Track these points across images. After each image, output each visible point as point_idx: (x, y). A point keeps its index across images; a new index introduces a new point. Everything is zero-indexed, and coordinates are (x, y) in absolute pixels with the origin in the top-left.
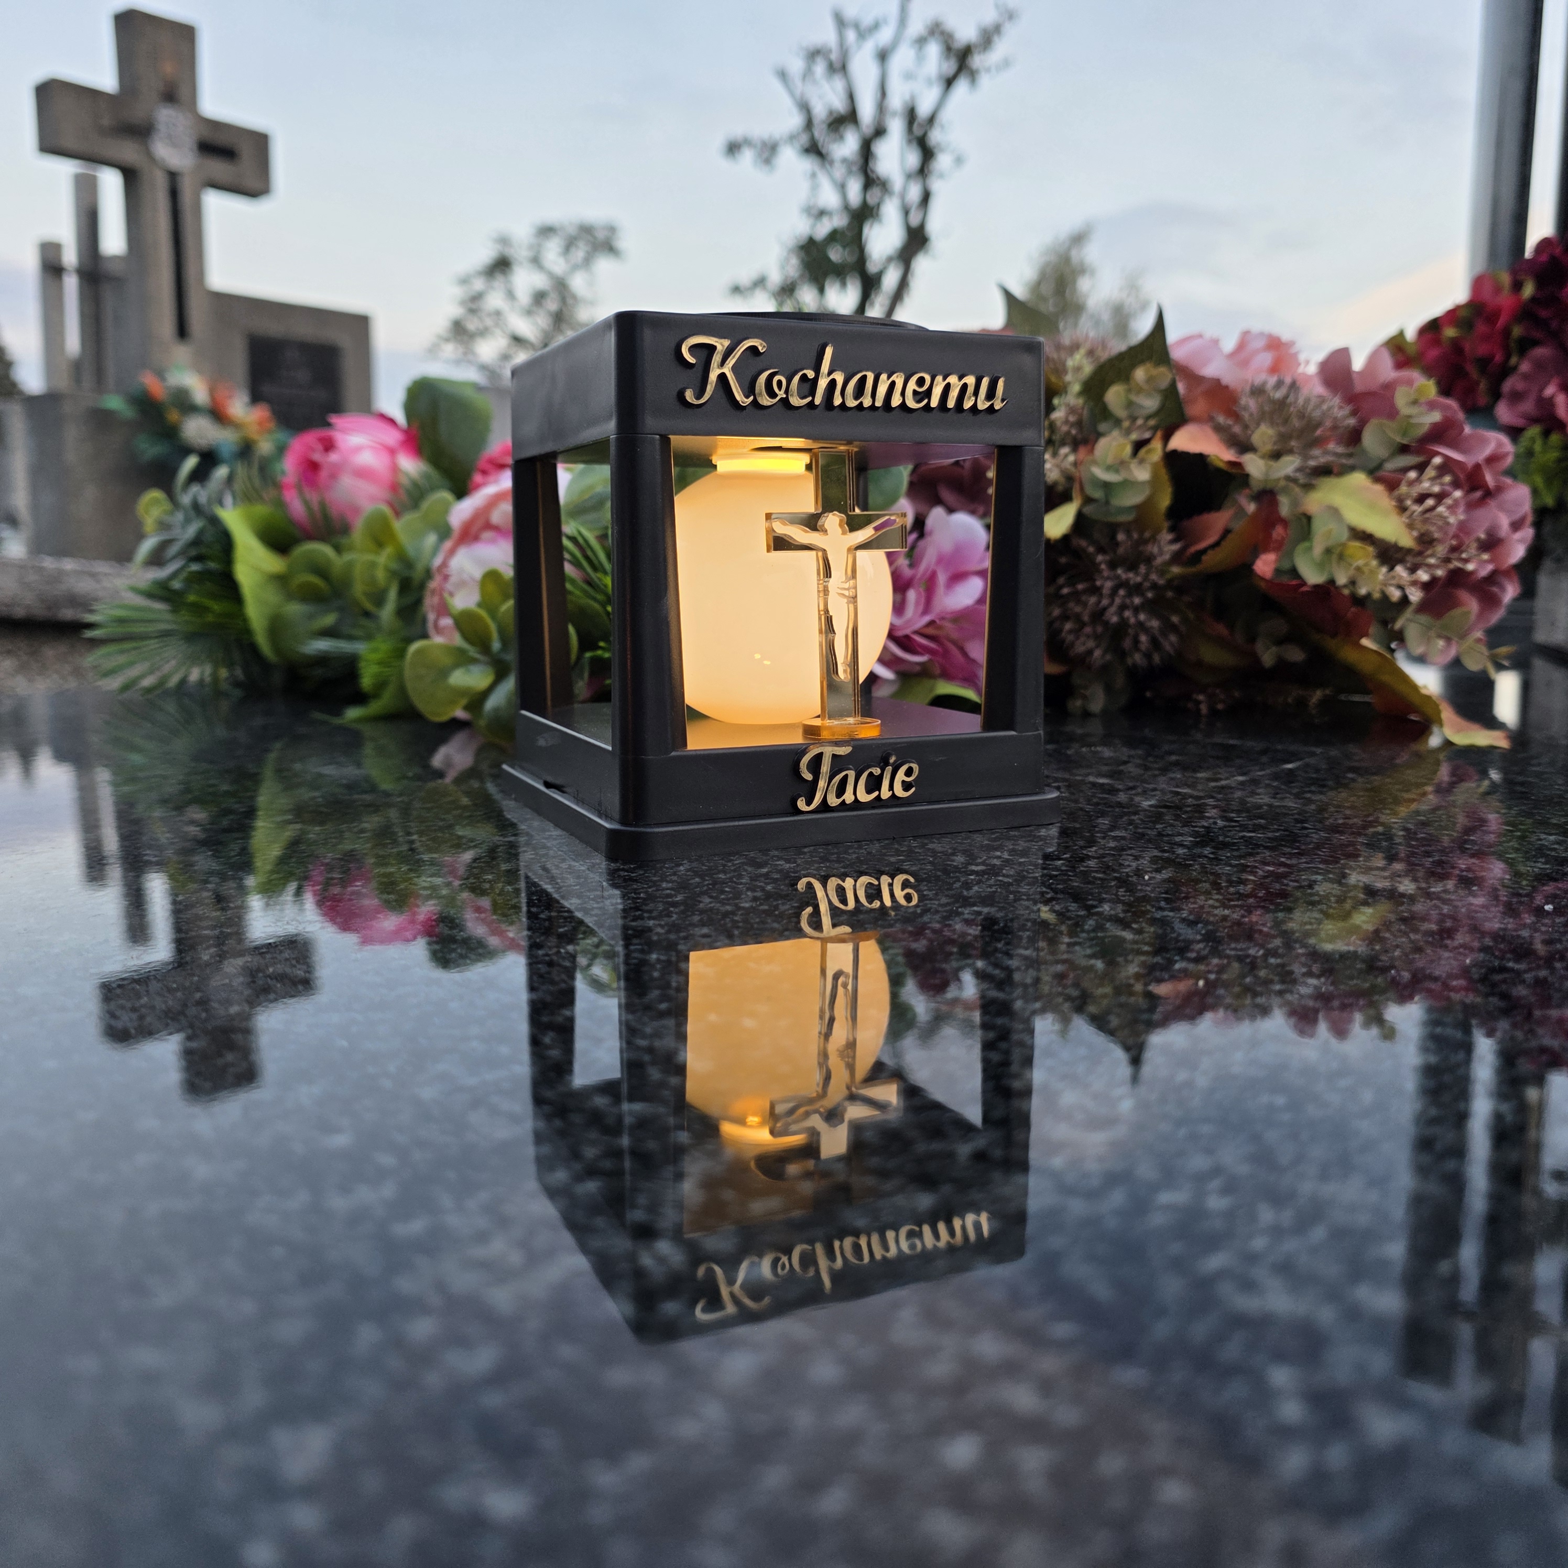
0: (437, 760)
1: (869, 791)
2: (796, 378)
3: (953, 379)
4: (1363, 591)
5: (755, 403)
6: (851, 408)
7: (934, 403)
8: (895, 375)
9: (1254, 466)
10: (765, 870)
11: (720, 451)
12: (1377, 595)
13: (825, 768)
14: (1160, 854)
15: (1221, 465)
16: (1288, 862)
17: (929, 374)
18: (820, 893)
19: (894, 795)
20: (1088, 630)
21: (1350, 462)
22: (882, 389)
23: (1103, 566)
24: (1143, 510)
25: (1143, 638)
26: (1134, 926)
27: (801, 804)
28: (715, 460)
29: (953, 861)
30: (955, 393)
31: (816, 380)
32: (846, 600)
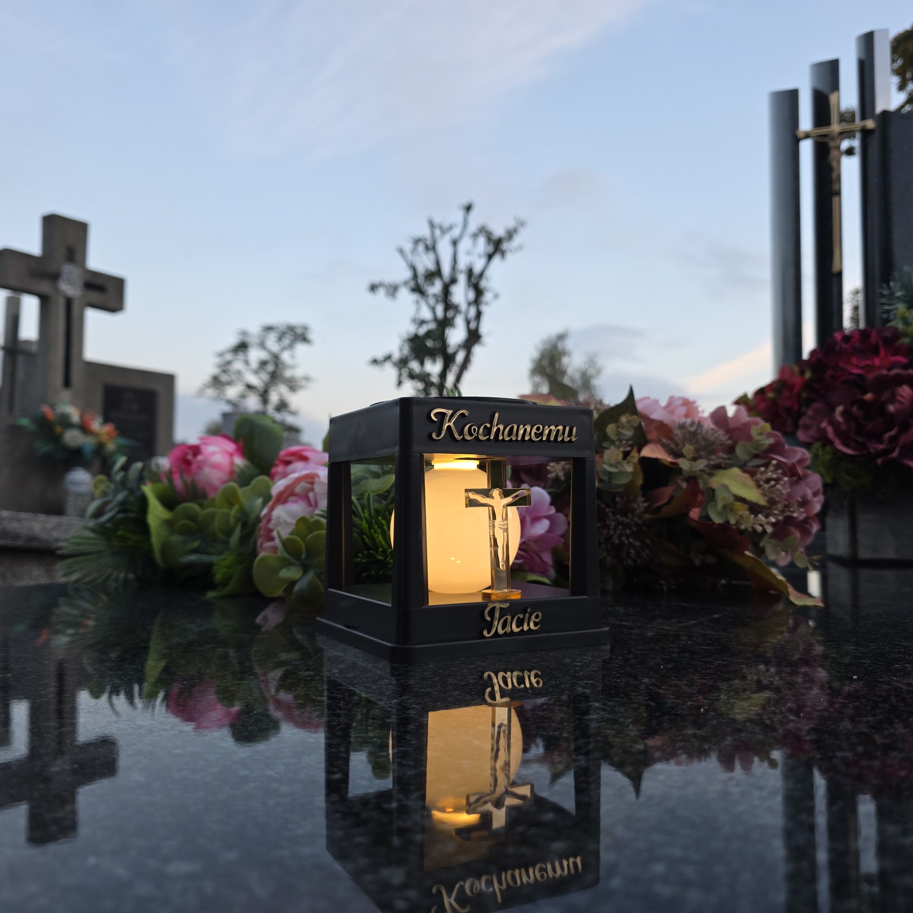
0: (259, 620)
2: (482, 427)
3: (553, 427)
4: (743, 527)
5: (463, 438)
6: (506, 441)
7: (545, 438)
8: (527, 426)
9: (684, 464)
10: (473, 666)
11: (435, 459)
12: (750, 529)
13: (497, 615)
14: (665, 657)
15: (667, 464)
16: (728, 659)
17: (541, 425)
18: (495, 681)
19: (530, 629)
20: (603, 547)
21: (731, 462)
22: (521, 432)
23: (610, 514)
24: (629, 486)
25: (632, 551)
26: (663, 687)
27: (485, 633)
28: (433, 463)
29: (565, 661)
30: (554, 434)
31: (491, 428)
32: (502, 531)
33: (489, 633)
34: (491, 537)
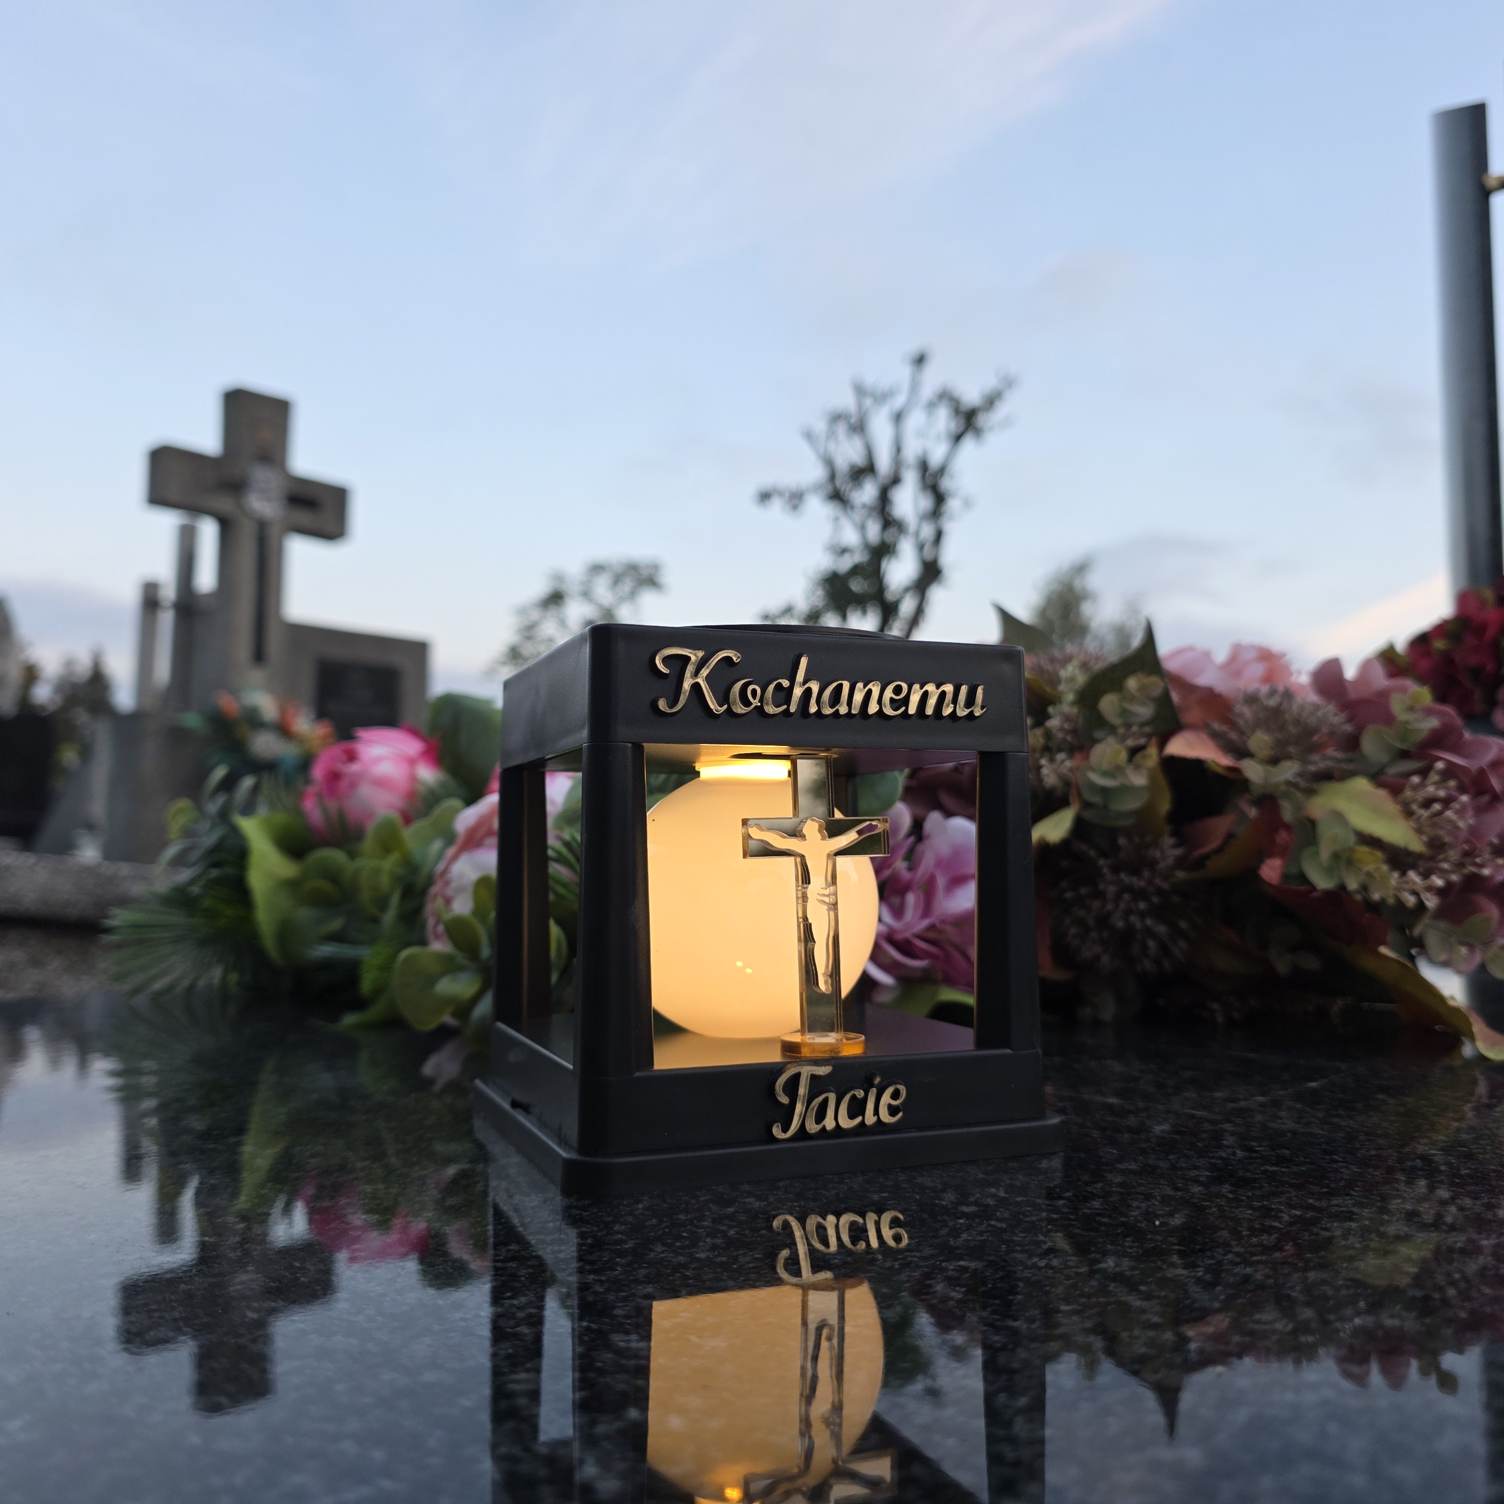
0: (429, 1068)
1: (851, 1116)
2: (771, 687)
3: (930, 687)
4: (1376, 896)
5: (729, 711)
6: (827, 716)
7: (912, 710)
8: (872, 683)
9: (1253, 771)
11: (703, 759)
12: (1391, 901)
13: (802, 1090)
15: (1219, 770)
17: (906, 683)
18: (798, 1233)
19: (879, 1120)
20: (1094, 935)
21: (1351, 767)
22: (858, 697)
23: (1105, 870)
24: (1144, 815)
25: (1151, 943)
27: (777, 1131)
28: (698, 767)
30: (932, 702)
31: (791, 689)
32: (826, 907)
33: (785, 1129)
34: (801, 920)
